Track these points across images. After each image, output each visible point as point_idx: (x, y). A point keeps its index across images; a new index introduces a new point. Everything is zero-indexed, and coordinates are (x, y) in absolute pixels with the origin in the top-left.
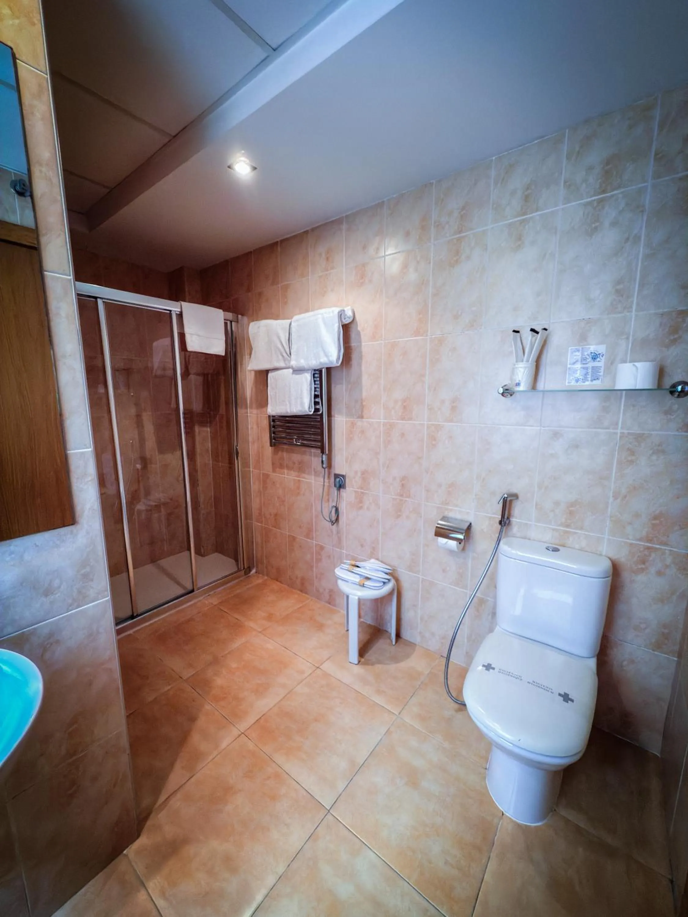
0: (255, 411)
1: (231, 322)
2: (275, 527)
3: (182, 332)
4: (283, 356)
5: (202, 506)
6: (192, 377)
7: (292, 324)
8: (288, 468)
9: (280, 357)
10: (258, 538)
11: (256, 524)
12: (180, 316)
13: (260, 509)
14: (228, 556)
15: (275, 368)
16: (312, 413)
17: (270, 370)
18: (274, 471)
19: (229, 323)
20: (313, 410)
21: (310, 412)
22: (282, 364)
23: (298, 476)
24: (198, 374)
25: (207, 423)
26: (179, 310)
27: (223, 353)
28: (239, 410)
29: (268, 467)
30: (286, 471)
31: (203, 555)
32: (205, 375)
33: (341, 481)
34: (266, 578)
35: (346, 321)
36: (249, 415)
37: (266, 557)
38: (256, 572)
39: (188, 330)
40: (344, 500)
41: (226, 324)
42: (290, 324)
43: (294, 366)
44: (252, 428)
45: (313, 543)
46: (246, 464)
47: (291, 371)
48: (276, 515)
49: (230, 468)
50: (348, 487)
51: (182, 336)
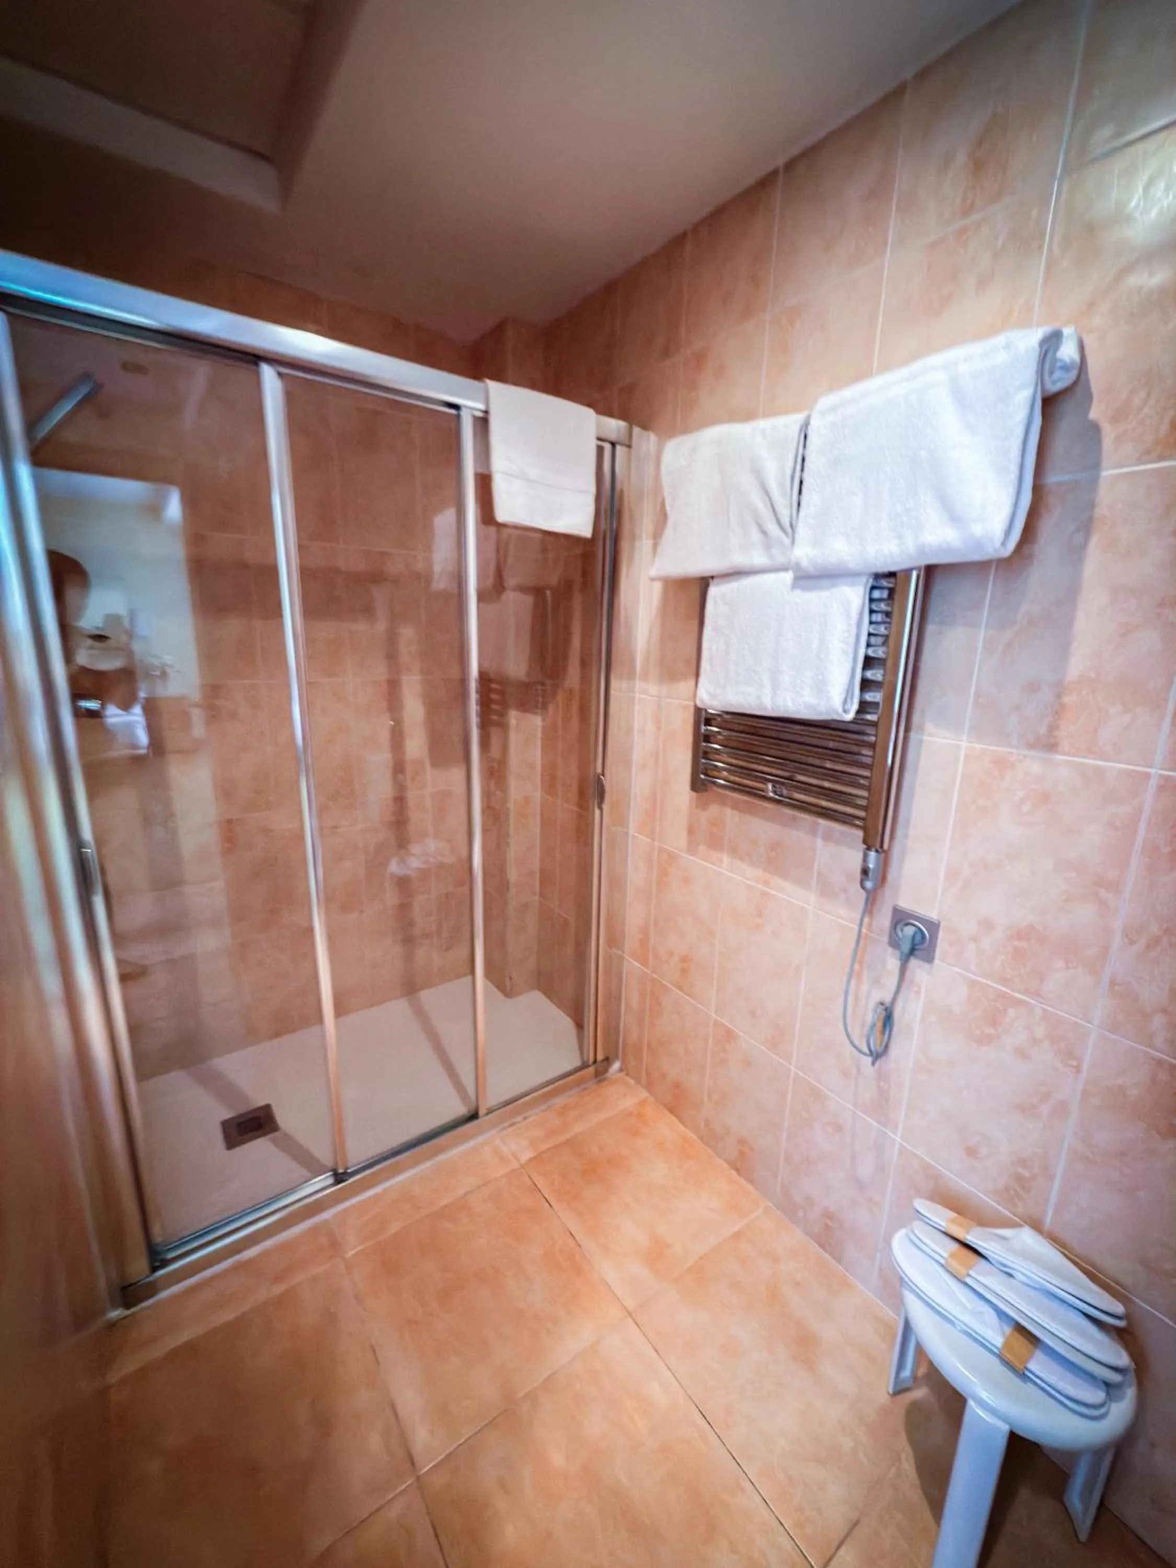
0: (653, 688)
1: (613, 444)
2: (680, 988)
3: (486, 472)
4: (764, 533)
5: (513, 890)
6: (510, 596)
7: (814, 423)
8: (734, 852)
9: (756, 536)
10: (632, 997)
11: (632, 965)
12: (483, 423)
13: (645, 931)
14: (560, 1005)
15: (737, 570)
16: (850, 716)
17: (712, 577)
18: (692, 848)
19: (607, 447)
20: (855, 707)
21: (845, 711)
22: (758, 559)
23: (766, 883)
24: (522, 589)
25: (536, 707)
26: (482, 407)
27: (586, 531)
28: (614, 683)
29: (677, 839)
30: (726, 859)
31: (508, 993)
32: (538, 592)
33: (918, 937)
34: (644, 1094)
35: (1054, 383)
36: (637, 695)
37: (649, 1046)
38: (621, 1070)
39: (500, 465)
40: (918, 993)
41: (600, 450)
42: (806, 424)
43: (805, 564)
44: (642, 731)
45: (790, 1070)
46: (621, 819)
47: (788, 576)
48: (685, 959)
49: (580, 816)
50: (942, 960)
51: (484, 482)
